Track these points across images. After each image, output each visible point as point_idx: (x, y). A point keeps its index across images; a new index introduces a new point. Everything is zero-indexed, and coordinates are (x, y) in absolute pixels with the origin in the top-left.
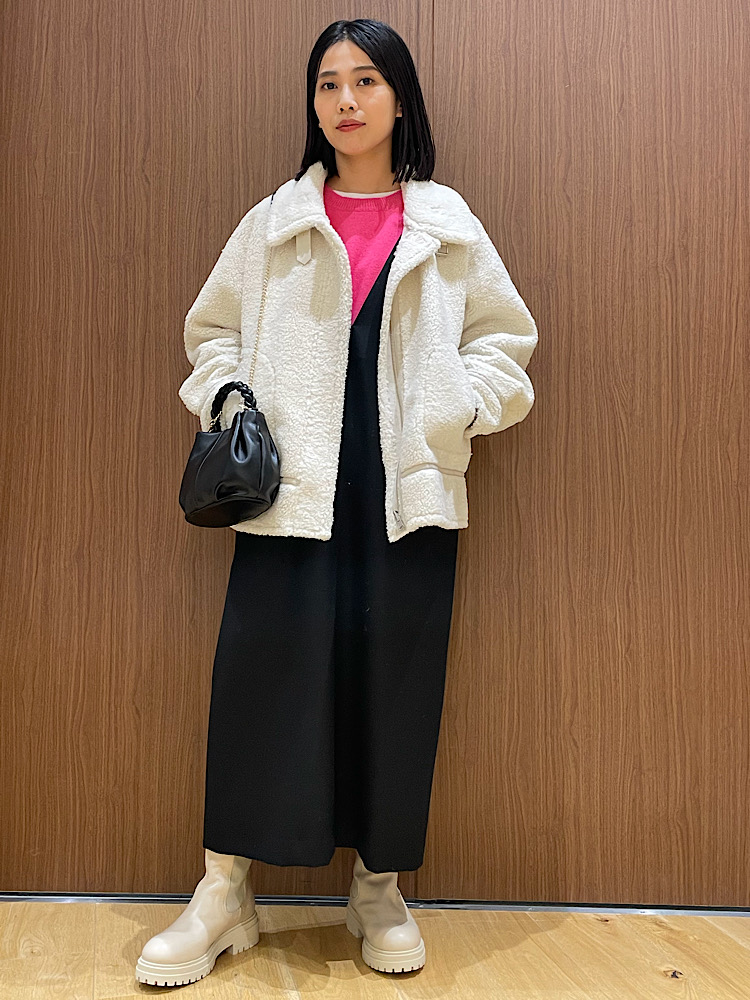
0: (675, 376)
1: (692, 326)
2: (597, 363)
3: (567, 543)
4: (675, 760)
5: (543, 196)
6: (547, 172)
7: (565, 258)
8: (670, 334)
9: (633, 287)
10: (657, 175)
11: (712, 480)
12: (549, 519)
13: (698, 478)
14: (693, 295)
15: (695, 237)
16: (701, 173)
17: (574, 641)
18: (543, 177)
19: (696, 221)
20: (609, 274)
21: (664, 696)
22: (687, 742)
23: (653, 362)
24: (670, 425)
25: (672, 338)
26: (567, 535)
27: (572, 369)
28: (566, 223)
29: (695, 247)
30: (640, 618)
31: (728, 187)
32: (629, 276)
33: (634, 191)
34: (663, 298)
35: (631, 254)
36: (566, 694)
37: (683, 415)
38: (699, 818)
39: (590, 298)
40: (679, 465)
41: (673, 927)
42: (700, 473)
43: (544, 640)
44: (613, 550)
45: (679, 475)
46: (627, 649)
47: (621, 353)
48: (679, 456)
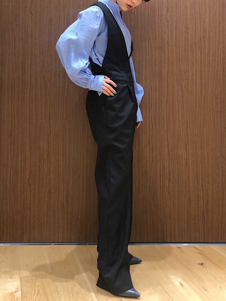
0: (201, 77)
1: (206, 62)
2: (177, 74)
3: (167, 131)
4: (201, 198)
5: (160, 20)
6: (161, 13)
7: (167, 40)
8: (200, 64)
9: (188, 49)
10: (195, 14)
11: (213, 110)
12: (162, 123)
13: (208, 109)
14: (207, 52)
15: (207, 33)
16: (209, 13)
17: (169, 161)
18: (160, 14)
19: (208, 29)
20: (181, 45)
21: (197, 177)
22: (204, 192)
23: (194, 73)
24: (199, 93)
25: (200, 65)
26: (167, 128)
27: (169, 76)
28: (167, 29)
29: (207, 37)
30: (190, 154)
31: (217, 18)
32: (187, 46)
33: (188, 19)
34: (197, 53)
35: (188, 39)
36: (167, 177)
37: (204, 90)
38: (208, 215)
39: (175, 53)
40: (202, 106)
41: (200, 249)
42: (209, 108)
43: (160, 161)
44: (181, 133)
45: (202, 109)
46: (186, 163)
47: (184, 70)
48: (202, 103)
